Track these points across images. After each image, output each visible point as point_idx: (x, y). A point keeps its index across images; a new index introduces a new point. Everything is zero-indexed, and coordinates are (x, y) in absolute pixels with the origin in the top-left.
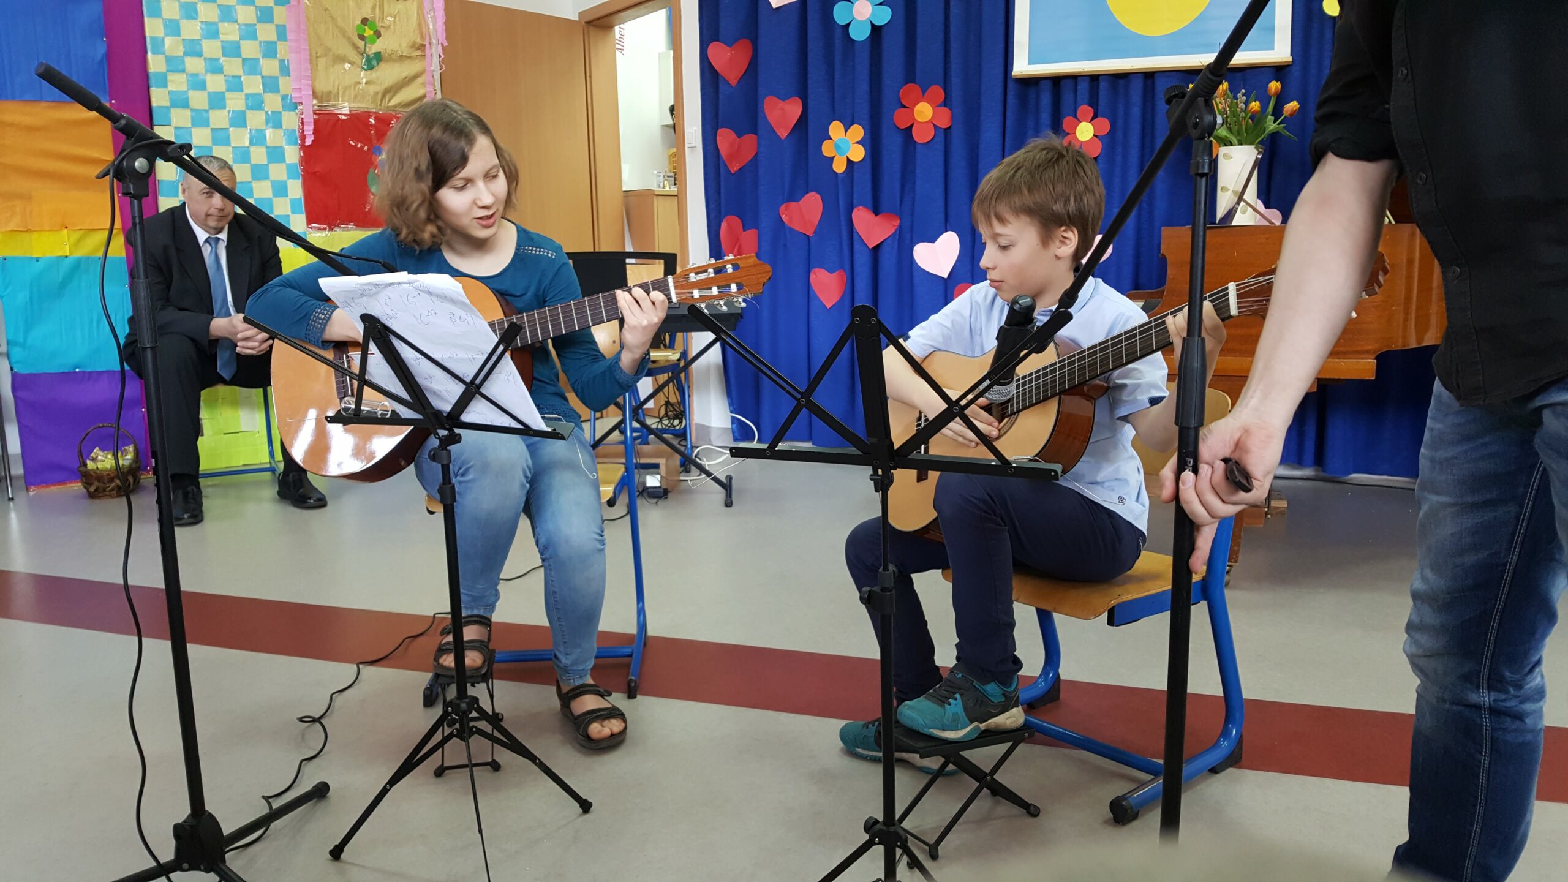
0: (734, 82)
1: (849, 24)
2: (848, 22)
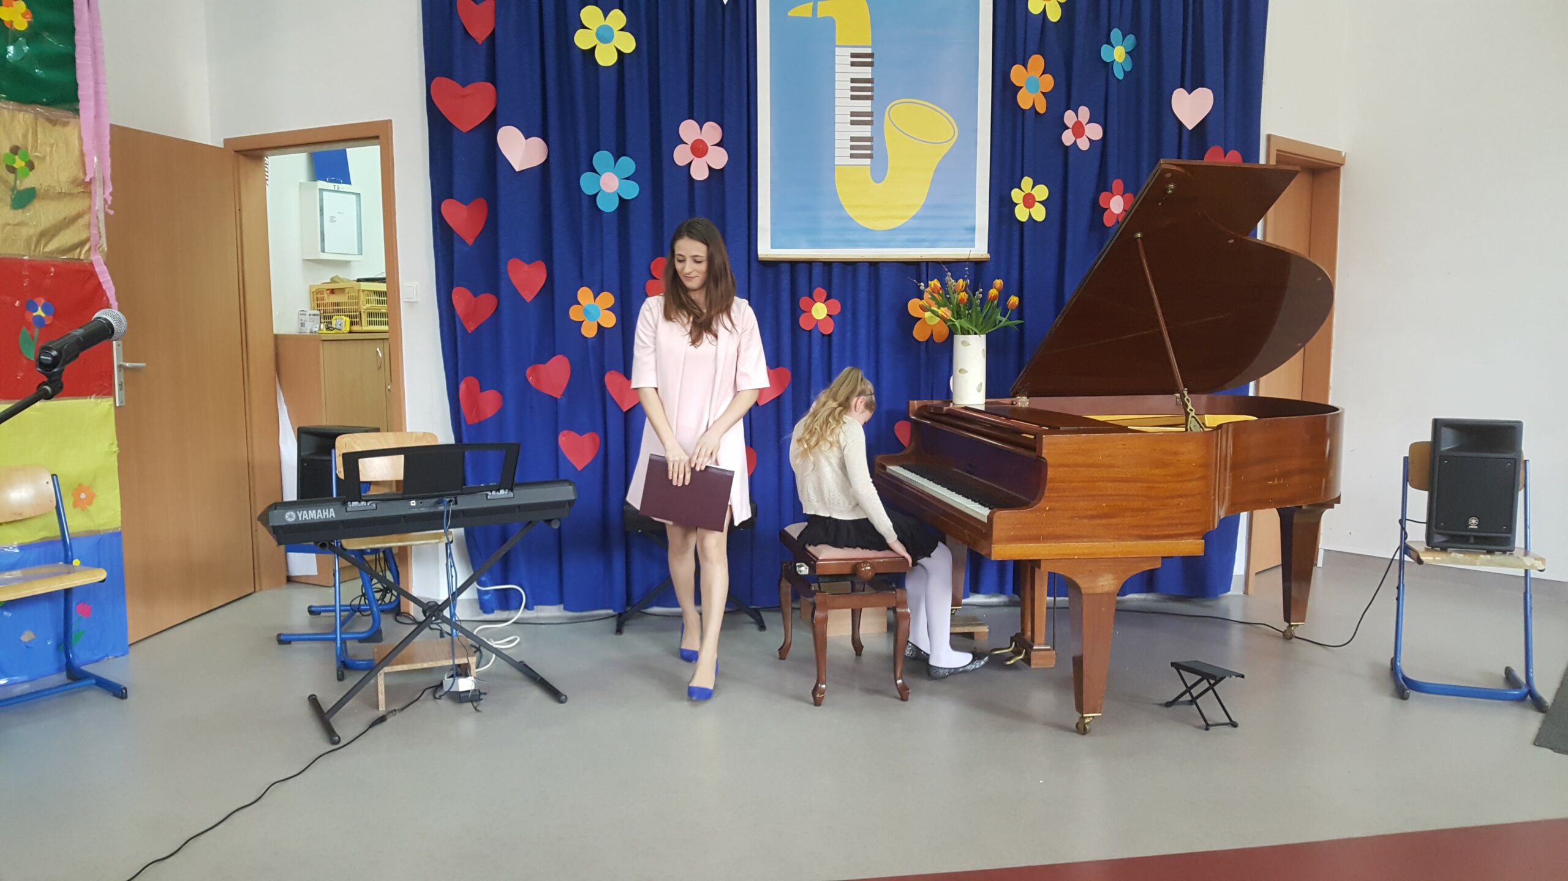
0: (470, 241)
1: (596, 195)
2: (595, 192)
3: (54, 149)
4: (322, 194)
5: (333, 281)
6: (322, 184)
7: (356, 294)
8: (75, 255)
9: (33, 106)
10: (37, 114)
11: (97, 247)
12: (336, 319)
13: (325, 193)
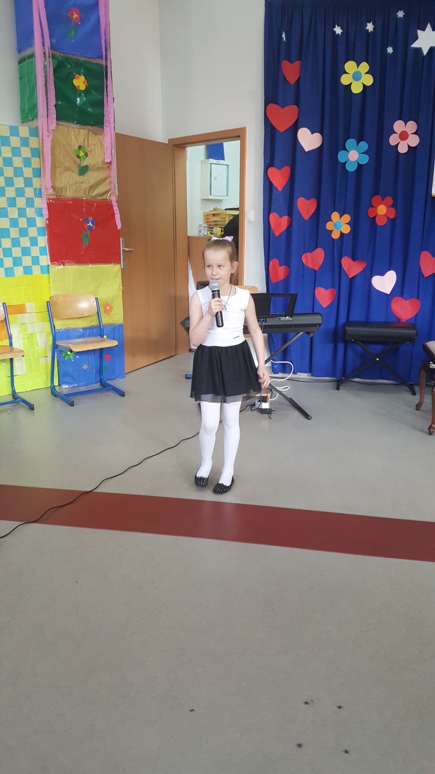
0: (281, 189)
1: (346, 163)
2: (345, 161)
3: (96, 147)
4: (211, 165)
5: (214, 210)
6: (211, 161)
7: (225, 217)
8: (104, 197)
9: (88, 126)
10: (89, 130)
11: (113, 193)
12: (215, 229)
13: (213, 165)
